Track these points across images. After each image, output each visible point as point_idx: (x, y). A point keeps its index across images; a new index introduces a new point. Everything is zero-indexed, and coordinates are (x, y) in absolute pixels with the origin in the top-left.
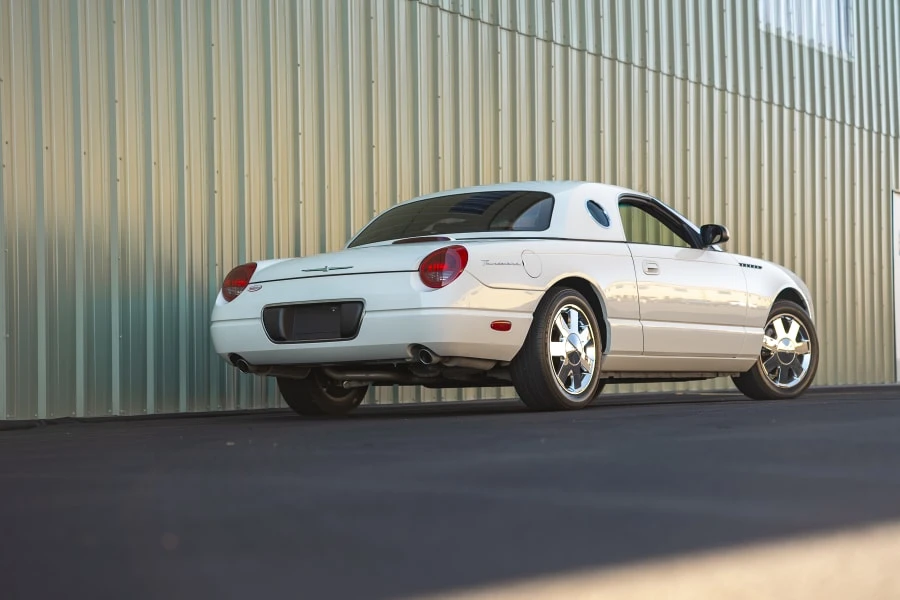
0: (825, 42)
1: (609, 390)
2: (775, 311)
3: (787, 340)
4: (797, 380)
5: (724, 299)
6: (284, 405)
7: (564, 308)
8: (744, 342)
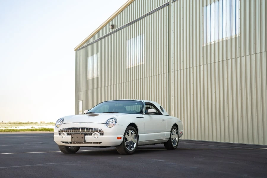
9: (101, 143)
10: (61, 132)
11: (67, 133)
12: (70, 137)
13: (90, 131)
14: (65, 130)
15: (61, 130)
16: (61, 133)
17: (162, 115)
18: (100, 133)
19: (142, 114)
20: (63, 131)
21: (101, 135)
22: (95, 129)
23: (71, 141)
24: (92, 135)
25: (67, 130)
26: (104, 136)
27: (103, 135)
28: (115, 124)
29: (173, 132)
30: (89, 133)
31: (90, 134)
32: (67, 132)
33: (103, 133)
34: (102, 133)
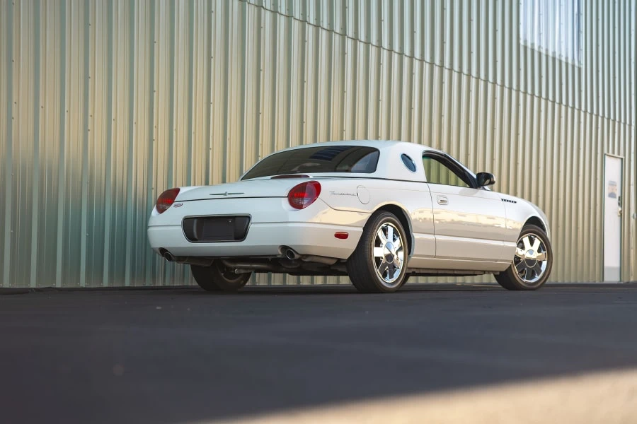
0: (563, 54)
1: (412, 280)
2: (524, 231)
3: (531, 251)
4: (537, 278)
5: (490, 222)
6: (195, 284)
7: (384, 225)
8: (503, 252)
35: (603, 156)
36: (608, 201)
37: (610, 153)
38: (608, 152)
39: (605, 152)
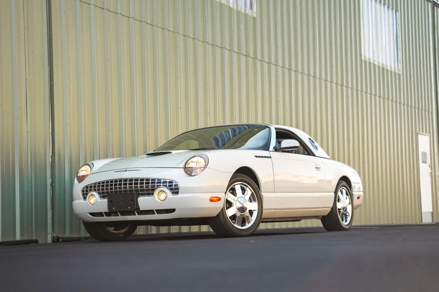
0: (389, 65)
9: (173, 210)
10: (87, 191)
11: (99, 193)
12: (106, 200)
13: (148, 187)
14: (95, 187)
15: (87, 187)
16: (87, 194)
17: (314, 155)
18: (171, 189)
19: (268, 149)
20: (91, 190)
21: (173, 193)
22: (159, 181)
23: (107, 211)
24: (153, 194)
25: (99, 186)
26: (180, 195)
27: (177, 193)
28: (205, 167)
29: (339, 193)
30: (146, 190)
31: (150, 192)
32: (99, 190)
33: (178, 189)
34: (175, 190)
35: (417, 134)
36: (422, 165)
37: (421, 133)
38: (420, 131)
39: (418, 131)
